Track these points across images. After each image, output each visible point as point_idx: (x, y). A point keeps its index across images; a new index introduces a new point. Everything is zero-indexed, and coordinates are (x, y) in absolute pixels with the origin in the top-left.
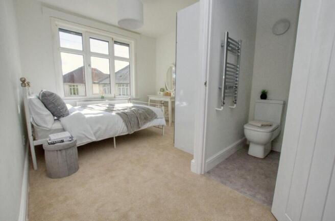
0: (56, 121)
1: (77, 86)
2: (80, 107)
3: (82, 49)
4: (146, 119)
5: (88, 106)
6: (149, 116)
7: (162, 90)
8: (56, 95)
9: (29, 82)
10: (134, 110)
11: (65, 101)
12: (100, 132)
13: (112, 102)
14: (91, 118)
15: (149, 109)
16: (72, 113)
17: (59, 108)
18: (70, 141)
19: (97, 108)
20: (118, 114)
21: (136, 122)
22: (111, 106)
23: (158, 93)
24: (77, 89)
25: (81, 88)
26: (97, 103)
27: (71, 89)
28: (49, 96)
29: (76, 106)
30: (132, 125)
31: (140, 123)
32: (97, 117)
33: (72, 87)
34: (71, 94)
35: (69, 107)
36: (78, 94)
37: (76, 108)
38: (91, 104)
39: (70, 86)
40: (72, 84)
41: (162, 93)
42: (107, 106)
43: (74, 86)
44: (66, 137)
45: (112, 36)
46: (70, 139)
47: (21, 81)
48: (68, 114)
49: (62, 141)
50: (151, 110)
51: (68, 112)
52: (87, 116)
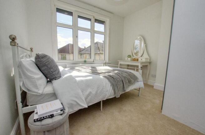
0: (49, 83)
1: (65, 55)
2: (69, 68)
3: (72, 25)
4: (130, 83)
5: (76, 68)
6: (132, 79)
7: (129, 57)
8: (49, 58)
9: (32, 48)
10: (117, 73)
11: (58, 64)
12: (90, 97)
13: (93, 65)
14: (82, 81)
15: (130, 72)
16: (63, 75)
17: (52, 70)
18: (61, 114)
19: (83, 70)
20: (105, 77)
21: (122, 85)
22: (94, 69)
23: (126, 59)
24: (66, 57)
25: (68, 56)
26: (82, 66)
27: (62, 57)
28: (43, 58)
29: (66, 68)
30: (118, 88)
31: (125, 86)
32: (87, 80)
33: (63, 56)
34: (62, 59)
35: (61, 68)
36: (66, 59)
37: (66, 69)
38: (77, 66)
39: (62, 55)
40: (63, 54)
41: (129, 59)
42: (90, 68)
43: (64, 55)
44: (57, 110)
45: (94, 15)
46: (62, 112)
47: (11, 39)
48: (60, 77)
49: (52, 116)
50: (132, 73)
51: (60, 74)
52: (78, 79)
